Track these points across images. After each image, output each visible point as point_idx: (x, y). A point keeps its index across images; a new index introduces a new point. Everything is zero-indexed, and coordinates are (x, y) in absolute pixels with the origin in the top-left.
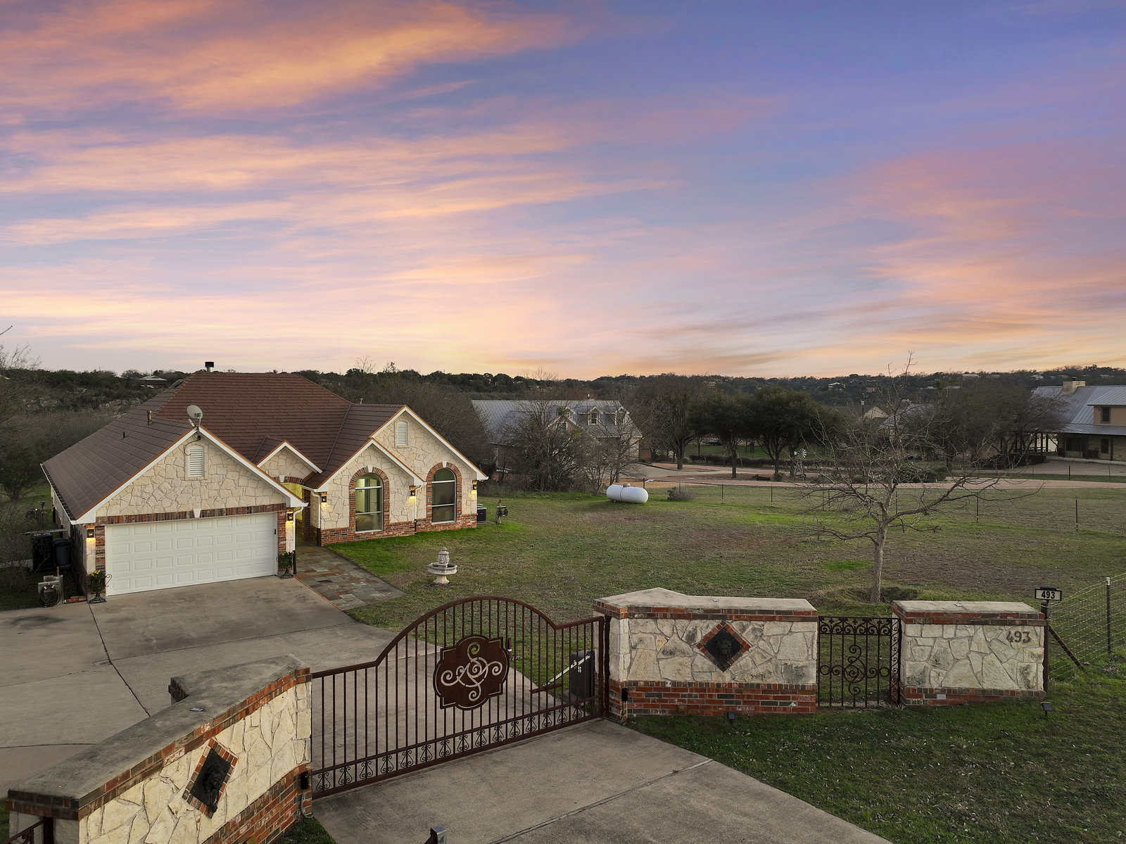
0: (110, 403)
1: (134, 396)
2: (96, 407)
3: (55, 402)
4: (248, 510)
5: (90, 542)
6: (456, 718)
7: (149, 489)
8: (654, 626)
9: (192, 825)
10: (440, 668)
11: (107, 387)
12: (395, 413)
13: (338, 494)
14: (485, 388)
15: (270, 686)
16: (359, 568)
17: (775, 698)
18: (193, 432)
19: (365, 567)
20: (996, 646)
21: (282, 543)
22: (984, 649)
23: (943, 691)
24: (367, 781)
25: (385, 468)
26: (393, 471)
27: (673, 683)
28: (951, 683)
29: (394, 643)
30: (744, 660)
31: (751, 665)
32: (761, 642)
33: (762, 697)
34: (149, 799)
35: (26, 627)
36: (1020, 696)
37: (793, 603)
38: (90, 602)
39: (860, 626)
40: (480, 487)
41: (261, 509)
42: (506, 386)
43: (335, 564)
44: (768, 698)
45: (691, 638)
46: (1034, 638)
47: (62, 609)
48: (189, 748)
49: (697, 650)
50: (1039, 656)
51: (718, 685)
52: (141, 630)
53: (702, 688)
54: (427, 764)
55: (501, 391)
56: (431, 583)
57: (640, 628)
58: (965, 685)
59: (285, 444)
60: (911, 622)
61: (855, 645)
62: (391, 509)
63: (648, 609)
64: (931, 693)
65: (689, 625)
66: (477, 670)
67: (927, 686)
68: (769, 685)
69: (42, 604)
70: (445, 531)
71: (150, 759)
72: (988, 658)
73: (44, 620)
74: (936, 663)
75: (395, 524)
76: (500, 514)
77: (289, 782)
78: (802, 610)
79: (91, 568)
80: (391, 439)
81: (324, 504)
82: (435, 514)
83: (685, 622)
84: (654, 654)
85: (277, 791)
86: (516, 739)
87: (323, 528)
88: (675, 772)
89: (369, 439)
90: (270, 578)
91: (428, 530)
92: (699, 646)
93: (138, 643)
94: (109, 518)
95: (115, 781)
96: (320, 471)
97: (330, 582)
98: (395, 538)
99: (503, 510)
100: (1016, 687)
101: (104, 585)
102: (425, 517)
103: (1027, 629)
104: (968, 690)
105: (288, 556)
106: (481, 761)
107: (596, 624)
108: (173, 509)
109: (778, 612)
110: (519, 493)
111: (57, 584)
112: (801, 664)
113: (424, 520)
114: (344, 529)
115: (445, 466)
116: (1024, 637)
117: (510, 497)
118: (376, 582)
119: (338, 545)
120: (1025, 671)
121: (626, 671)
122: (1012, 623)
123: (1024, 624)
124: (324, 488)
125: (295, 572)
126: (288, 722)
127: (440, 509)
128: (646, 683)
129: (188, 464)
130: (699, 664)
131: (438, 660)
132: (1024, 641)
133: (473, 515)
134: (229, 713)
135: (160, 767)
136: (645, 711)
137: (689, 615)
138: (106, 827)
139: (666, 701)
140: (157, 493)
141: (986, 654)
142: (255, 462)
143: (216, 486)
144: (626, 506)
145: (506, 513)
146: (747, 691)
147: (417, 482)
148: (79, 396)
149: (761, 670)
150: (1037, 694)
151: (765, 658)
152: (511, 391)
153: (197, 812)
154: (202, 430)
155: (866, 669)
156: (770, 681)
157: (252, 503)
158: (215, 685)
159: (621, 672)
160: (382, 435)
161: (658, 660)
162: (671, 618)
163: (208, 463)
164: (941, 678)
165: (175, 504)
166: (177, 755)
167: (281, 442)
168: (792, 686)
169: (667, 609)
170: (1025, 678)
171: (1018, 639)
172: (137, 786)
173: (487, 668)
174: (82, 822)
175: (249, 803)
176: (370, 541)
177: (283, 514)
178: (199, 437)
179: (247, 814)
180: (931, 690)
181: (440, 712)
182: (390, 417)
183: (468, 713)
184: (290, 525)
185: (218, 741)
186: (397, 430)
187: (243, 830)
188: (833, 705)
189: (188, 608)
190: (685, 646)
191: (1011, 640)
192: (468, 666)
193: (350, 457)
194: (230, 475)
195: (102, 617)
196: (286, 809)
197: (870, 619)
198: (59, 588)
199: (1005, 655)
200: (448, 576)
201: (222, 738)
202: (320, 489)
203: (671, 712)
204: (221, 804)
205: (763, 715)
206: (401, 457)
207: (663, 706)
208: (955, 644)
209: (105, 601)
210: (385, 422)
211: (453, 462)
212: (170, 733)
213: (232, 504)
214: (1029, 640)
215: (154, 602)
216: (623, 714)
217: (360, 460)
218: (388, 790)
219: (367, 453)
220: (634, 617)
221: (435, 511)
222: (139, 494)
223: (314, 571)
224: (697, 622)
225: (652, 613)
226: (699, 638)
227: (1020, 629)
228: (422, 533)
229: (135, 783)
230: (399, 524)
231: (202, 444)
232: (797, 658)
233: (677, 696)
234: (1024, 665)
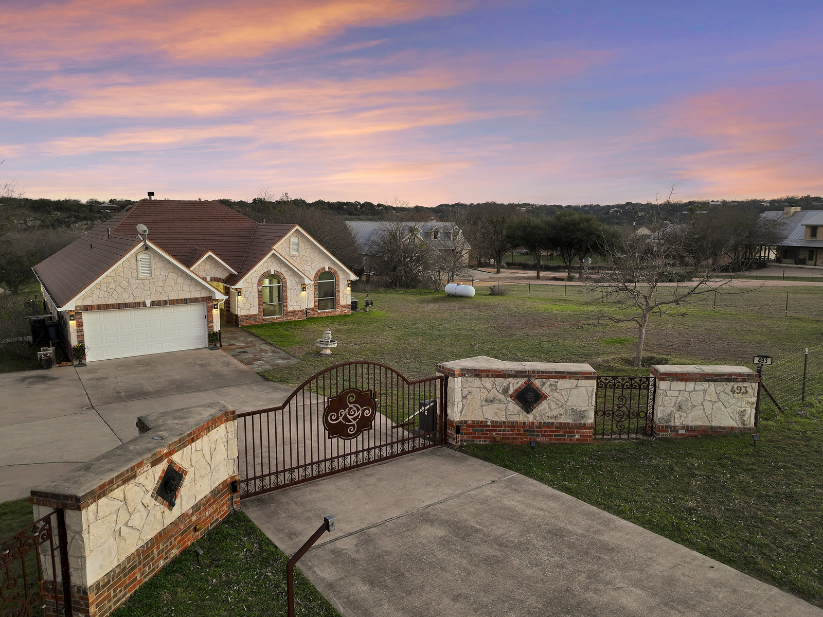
0: (79, 223)
1: (96, 218)
2: (68, 227)
3: (38, 223)
4: (185, 301)
5: (72, 324)
6: (339, 445)
7: (112, 286)
8: (480, 383)
9: (159, 515)
10: (327, 412)
11: (75, 211)
12: (289, 230)
13: (250, 290)
14: (355, 212)
15: (208, 423)
16: (266, 343)
17: (564, 432)
18: (142, 244)
19: (271, 342)
20: (723, 396)
21: (211, 325)
22: (714, 398)
23: (683, 427)
24: (278, 487)
25: (283, 271)
26: (289, 273)
27: (493, 422)
28: (689, 422)
29: (295, 394)
30: (543, 406)
31: (548, 409)
32: (556, 394)
33: (554, 432)
34: (129, 497)
35: (31, 383)
36: (737, 431)
37: (579, 366)
38: (75, 366)
39: (627, 382)
40: (353, 285)
41: (194, 301)
42: (370, 211)
43: (249, 340)
44: (559, 432)
45: (505, 391)
46: (750, 391)
47: (56, 371)
48: (154, 464)
49: (509, 399)
50: (753, 403)
51: (524, 423)
52: (113, 386)
53: (513, 425)
54: (319, 476)
55: (367, 215)
56: (318, 353)
57: (469, 384)
58: (699, 423)
59: (210, 253)
60: (663, 380)
61: (622, 396)
62: (288, 301)
63: (475, 370)
64: (675, 429)
65: (503, 382)
66: (354, 412)
67: (672, 424)
68: (560, 423)
69: (41, 368)
70: (328, 317)
71: (127, 471)
72: (716, 405)
73: (44, 378)
74: (680, 408)
75: (292, 312)
76: (367, 304)
77: (224, 488)
78: (586, 372)
79: (74, 342)
80: (287, 249)
81: (239, 297)
82: (320, 304)
83: (502, 380)
84: (479, 402)
85: (216, 493)
86: (381, 460)
87: (239, 315)
88: (493, 482)
89: (271, 250)
90: (203, 350)
91: (316, 316)
92: (511, 396)
93: (112, 395)
94: (85, 306)
95: (104, 485)
96: (236, 273)
97: (246, 352)
98: (292, 322)
99: (370, 302)
100: (735, 425)
101: (84, 354)
102: (313, 307)
103: (745, 384)
104: (701, 426)
105: (215, 334)
106: (357, 474)
107: (438, 381)
108: (130, 300)
109: (568, 373)
110: (381, 289)
111: (51, 353)
112: (583, 409)
113: (313, 309)
114: (255, 315)
115: (327, 270)
116: (743, 390)
117: (375, 292)
118: (279, 353)
119: (251, 326)
120: (742, 414)
121: (459, 414)
122: (735, 381)
123: (744, 381)
124: (239, 285)
125: (221, 346)
126: (221, 448)
127: (324, 301)
128: (473, 421)
129: (140, 268)
130: (511, 409)
131: (326, 405)
132: (743, 393)
133: (348, 305)
134: (180, 441)
135: (134, 476)
136: (472, 441)
137: (505, 375)
138: (100, 515)
139: (487, 434)
140: (118, 288)
141: (716, 402)
142: (188, 266)
143: (161, 284)
144: (459, 299)
145: (372, 304)
146: (544, 428)
147: (307, 281)
148: (55, 218)
149: (554, 413)
150: (749, 429)
151: (558, 404)
152: (374, 215)
153: (162, 506)
154: (148, 243)
155: (629, 413)
156: (561, 421)
157: (188, 296)
158: (169, 422)
159: (455, 414)
160: (280, 247)
161: (482, 406)
162: (492, 377)
163: (154, 267)
164: (682, 419)
165: (132, 297)
166: (146, 469)
167: (206, 252)
168: (576, 424)
169: (489, 371)
170: (742, 418)
171: (739, 391)
172: (120, 488)
173: (360, 411)
174: (83, 512)
175: (197, 501)
176: (273, 323)
177: (210, 304)
178: (147, 248)
179: (196, 508)
180: (675, 427)
181: (328, 441)
182: (286, 233)
183: (347, 442)
184: (216, 312)
185: (174, 460)
186: (291, 243)
187: (194, 519)
188: (605, 437)
189: (146, 370)
190: (501, 397)
191: (734, 392)
192: (347, 410)
193: (257, 263)
194: (170, 275)
195: (85, 377)
196: (223, 506)
197: (634, 378)
198: (52, 356)
199: (728, 402)
200: (331, 349)
201: (176, 457)
202: (237, 286)
203: (490, 442)
204: (178, 501)
205: (555, 444)
206: (295, 263)
207: (485, 438)
208: (694, 395)
209: (86, 365)
210: (282, 237)
211: (332, 267)
212: (140, 454)
213: (173, 296)
214: (747, 392)
215: (121, 366)
216: (456, 443)
217: (265, 265)
218: (293, 493)
219: (270, 260)
220: (465, 377)
221: (321, 302)
222: (105, 290)
223: (234, 345)
224: (510, 380)
225: (478, 373)
226: (511, 391)
227: (741, 384)
228: (312, 318)
229: (118, 487)
230: (295, 311)
231: (149, 253)
232: (581, 405)
233: (496, 430)
234: (741, 409)
